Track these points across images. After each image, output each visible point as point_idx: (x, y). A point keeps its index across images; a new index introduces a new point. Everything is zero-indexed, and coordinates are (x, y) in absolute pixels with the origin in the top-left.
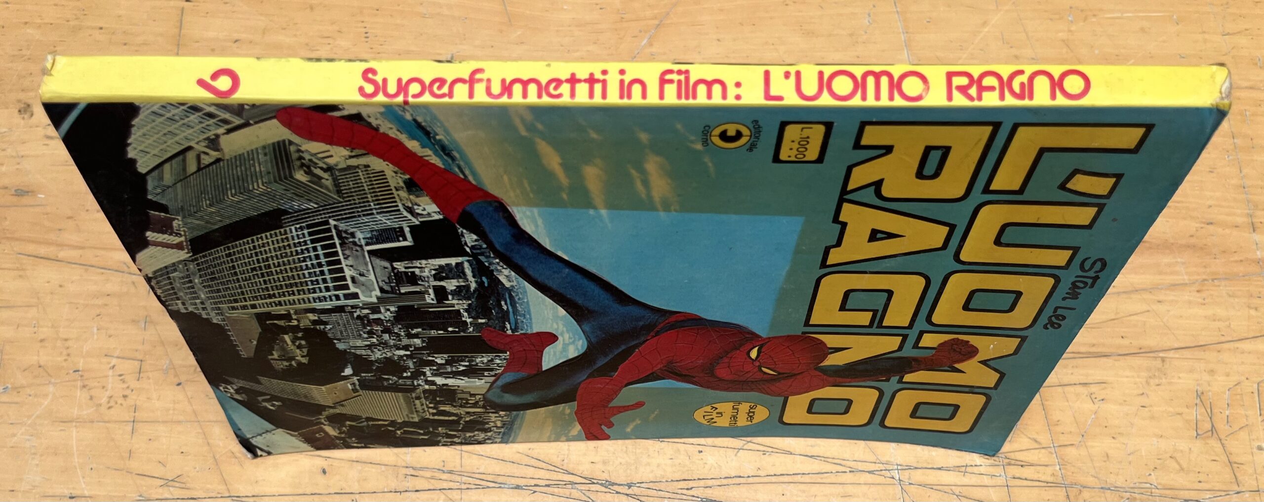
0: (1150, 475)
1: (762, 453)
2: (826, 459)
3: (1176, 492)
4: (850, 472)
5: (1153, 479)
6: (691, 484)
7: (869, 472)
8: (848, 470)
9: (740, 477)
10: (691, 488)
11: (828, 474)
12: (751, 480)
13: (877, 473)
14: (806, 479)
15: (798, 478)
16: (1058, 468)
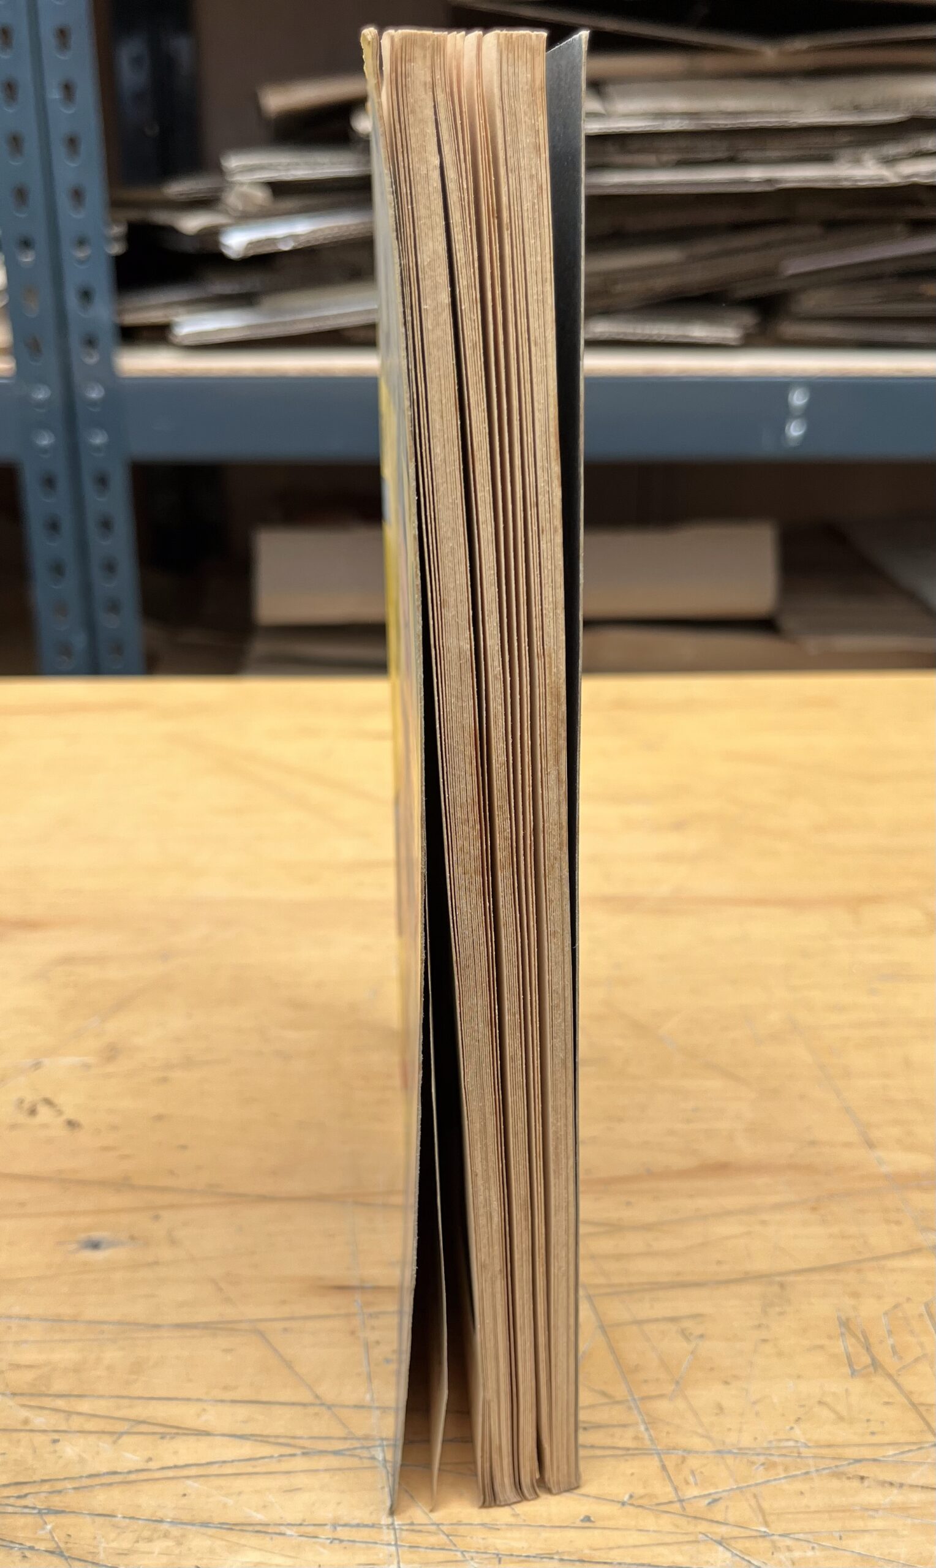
0: (792, 1428)
1: (159, 1436)
2: (265, 1439)
3: (840, 1451)
4: (304, 1454)
5: (798, 1433)
6: (26, 1490)
7: (336, 1453)
8: (298, 1452)
9: (115, 1473)
10: (26, 1496)
11: (266, 1460)
12: (133, 1477)
13: (347, 1453)
14: (228, 1470)
15: (214, 1470)
16: (642, 1428)
